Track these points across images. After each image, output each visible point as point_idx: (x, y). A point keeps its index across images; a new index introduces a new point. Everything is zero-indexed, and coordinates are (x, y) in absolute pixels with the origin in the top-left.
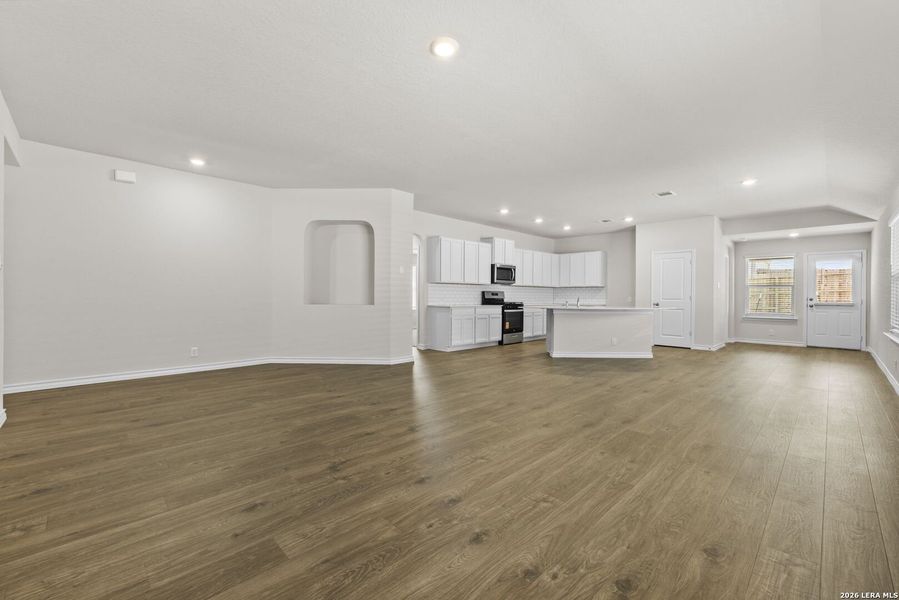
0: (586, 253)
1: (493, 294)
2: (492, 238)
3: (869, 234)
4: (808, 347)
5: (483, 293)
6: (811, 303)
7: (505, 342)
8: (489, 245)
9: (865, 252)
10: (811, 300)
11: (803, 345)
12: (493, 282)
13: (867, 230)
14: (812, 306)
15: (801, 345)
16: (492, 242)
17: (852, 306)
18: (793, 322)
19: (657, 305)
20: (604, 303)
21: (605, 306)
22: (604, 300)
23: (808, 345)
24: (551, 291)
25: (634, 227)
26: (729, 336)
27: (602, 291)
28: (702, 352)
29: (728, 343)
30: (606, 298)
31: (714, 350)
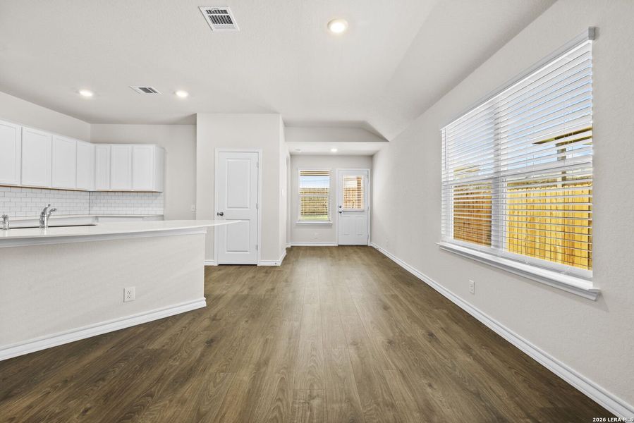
3: (371, 157)
4: (339, 246)
6: (340, 210)
9: (369, 170)
10: (340, 207)
11: (336, 245)
13: (370, 153)
14: (341, 213)
15: (333, 245)
17: (363, 211)
18: (329, 226)
19: (222, 215)
20: (162, 214)
21: (162, 217)
22: (162, 209)
23: (340, 244)
24: (86, 196)
25: (195, 116)
26: (287, 242)
27: (159, 198)
28: (268, 270)
29: (287, 249)
30: (164, 207)
31: (279, 264)
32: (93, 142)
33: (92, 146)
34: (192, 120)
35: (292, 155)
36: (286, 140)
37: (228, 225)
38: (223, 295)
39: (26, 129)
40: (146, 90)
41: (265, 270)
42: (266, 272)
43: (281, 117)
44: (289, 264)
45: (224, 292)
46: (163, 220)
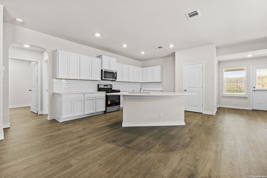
0: (154, 67)
1: (104, 86)
2: (101, 56)
4: (253, 110)
5: (98, 85)
7: (107, 112)
8: (100, 59)
10: (254, 88)
11: (251, 109)
12: (102, 79)
14: (254, 91)
16: (101, 58)
18: (245, 98)
19: (186, 91)
20: (162, 90)
21: (162, 91)
22: (162, 88)
23: (253, 109)
24: (140, 84)
25: (174, 53)
26: (217, 105)
27: (161, 84)
28: (209, 116)
29: (217, 108)
30: (163, 88)
31: (214, 114)
32: (142, 67)
33: (142, 68)
34: (173, 55)
35: (219, 62)
36: (217, 55)
37: (188, 95)
38: (191, 123)
39: (129, 66)
40: (160, 48)
41: (207, 116)
42: (208, 117)
43: (215, 45)
44: (220, 115)
45: (191, 121)
46: (162, 92)
